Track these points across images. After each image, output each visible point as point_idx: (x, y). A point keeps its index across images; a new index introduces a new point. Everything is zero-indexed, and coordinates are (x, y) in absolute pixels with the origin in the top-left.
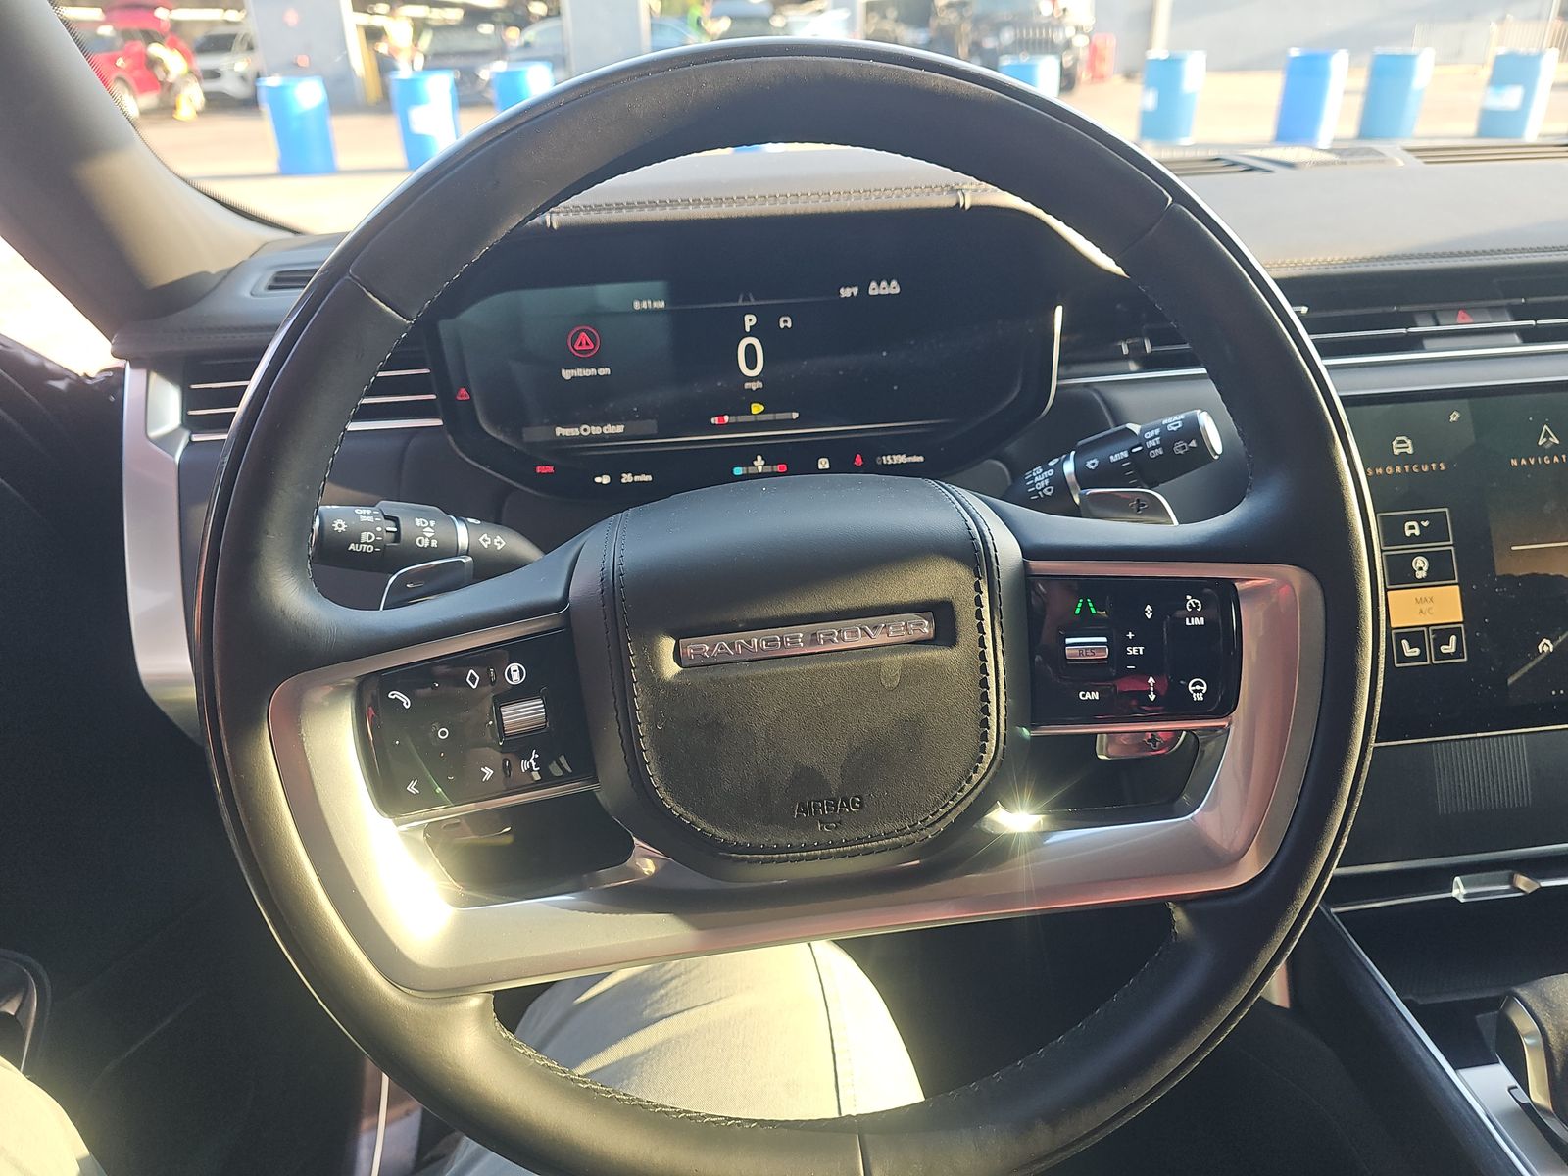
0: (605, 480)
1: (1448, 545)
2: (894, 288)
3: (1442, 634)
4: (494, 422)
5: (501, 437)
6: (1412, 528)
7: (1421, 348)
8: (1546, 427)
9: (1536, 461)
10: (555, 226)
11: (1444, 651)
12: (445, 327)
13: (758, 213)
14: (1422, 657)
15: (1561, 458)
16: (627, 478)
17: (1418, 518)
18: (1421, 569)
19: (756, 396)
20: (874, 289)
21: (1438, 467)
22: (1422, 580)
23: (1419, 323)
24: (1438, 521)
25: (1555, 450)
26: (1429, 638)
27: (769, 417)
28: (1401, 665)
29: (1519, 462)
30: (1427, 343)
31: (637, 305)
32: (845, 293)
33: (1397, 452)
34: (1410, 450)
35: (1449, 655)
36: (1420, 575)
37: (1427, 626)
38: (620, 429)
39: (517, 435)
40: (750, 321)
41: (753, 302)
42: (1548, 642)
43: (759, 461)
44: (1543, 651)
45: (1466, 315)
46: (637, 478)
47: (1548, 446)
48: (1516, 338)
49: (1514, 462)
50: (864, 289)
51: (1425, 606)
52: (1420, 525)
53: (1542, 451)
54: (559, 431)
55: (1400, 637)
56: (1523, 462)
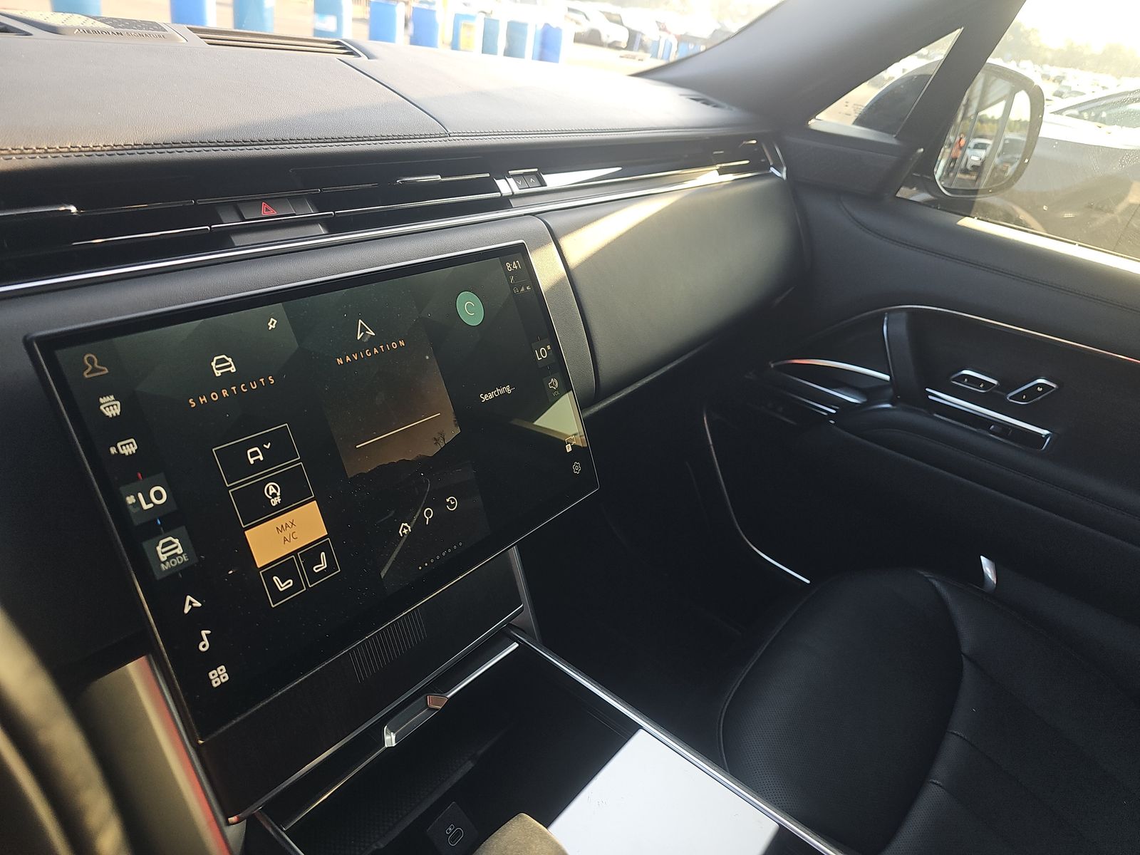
1: (296, 462)
3: (310, 554)
6: (254, 454)
7: (232, 246)
8: (360, 321)
9: (359, 356)
11: (316, 571)
14: (297, 586)
15: (379, 349)
17: (258, 442)
18: (274, 495)
21: (267, 381)
22: (279, 506)
23: (223, 218)
24: (279, 440)
25: (372, 342)
26: (300, 565)
28: (276, 605)
29: (344, 360)
30: (237, 240)
33: (218, 373)
34: (233, 369)
35: (323, 573)
36: (275, 502)
37: (295, 553)
42: (406, 524)
44: (403, 534)
45: (269, 208)
47: (366, 340)
48: (321, 230)
49: (340, 361)
51: (286, 534)
52: (262, 449)
53: (360, 346)
55: (269, 576)
56: (348, 359)
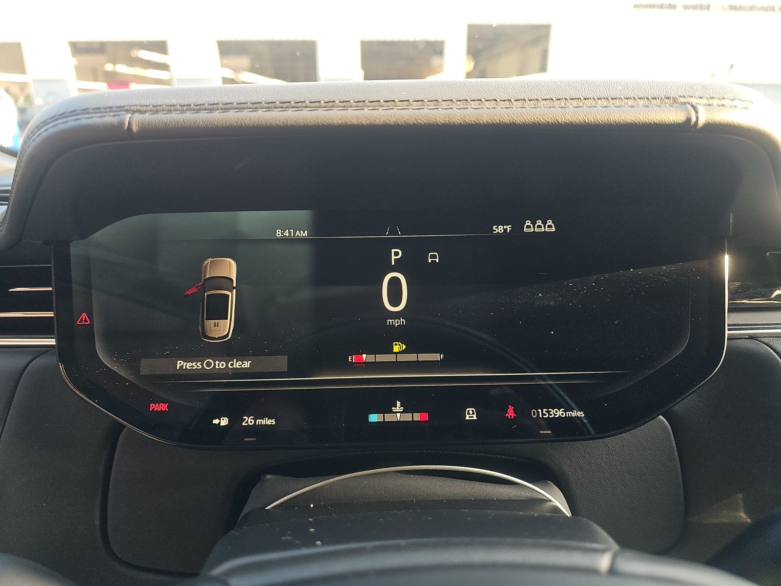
0: (224, 422)
2: (550, 227)
4: (111, 352)
5: (115, 369)
10: (135, 128)
12: (76, 249)
13: (411, 121)
16: (249, 421)
19: (398, 334)
20: (528, 227)
27: (412, 357)
31: (279, 233)
32: (500, 229)
38: (247, 365)
39: (135, 368)
40: (395, 255)
41: (400, 235)
43: (398, 407)
46: (259, 421)
50: (518, 227)
54: (180, 364)
